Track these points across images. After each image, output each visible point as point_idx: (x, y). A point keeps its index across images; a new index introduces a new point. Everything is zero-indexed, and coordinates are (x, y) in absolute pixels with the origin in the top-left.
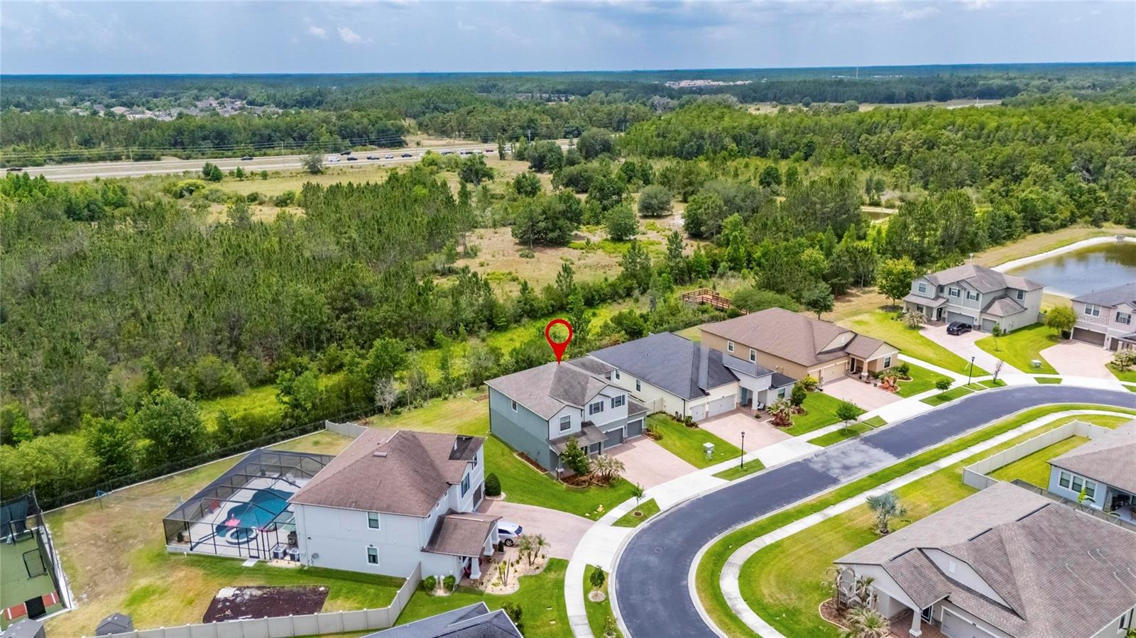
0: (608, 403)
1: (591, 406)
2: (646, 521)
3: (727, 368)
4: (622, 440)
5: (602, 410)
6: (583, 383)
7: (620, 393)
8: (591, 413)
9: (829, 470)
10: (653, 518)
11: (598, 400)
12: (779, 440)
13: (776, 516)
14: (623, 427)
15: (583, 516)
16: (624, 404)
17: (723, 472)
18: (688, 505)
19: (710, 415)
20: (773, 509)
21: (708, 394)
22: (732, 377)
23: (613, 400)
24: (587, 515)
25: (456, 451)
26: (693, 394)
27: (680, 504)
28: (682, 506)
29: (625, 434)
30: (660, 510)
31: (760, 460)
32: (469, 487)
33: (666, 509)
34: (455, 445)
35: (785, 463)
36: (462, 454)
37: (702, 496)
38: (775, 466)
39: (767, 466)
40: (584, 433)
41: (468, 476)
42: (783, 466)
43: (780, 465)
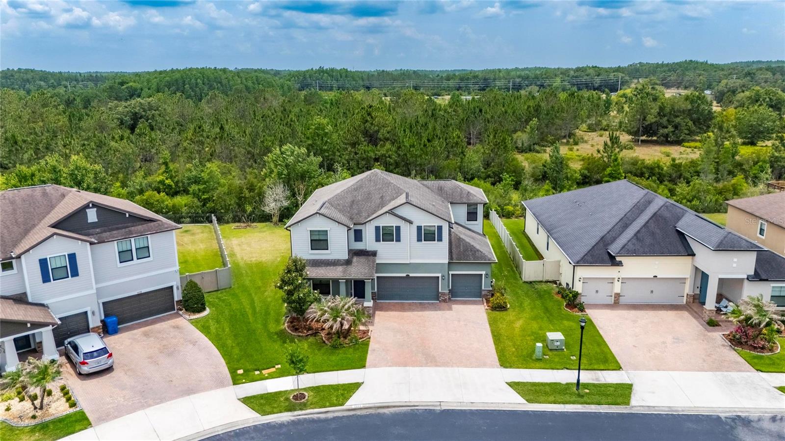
0: (408, 233)
1: (377, 228)
2: (295, 413)
3: (681, 235)
4: (437, 296)
5: (398, 240)
7: (434, 222)
8: (378, 240)
10: (309, 414)
11: (390, 222)
12: (718, 367)
14: (439, 275)
15: (233, 371)
16: (440, 239)
17: (534, 384)
18: (396, 414)
19: (622, 300)
21: (620, 264)
22: (681, 248)
23: (419, 228)
24: (240, 372)
25: (94, 225)
26: (589, 258)
27: (388, 407)
28: (386, 411)
29: (443, 288)
30: (342, 405)
31: (634, 387)
32: (75, 273)
33: (353, 407)
34: (92, 216)
35: (683, 411)
36: (105, 231)
37: (443, 408)
38: (654, 407)
39: (633, 402)
40: (348, 262)
41: (72, 257)
42: (674, 413)
43: (667, 409)
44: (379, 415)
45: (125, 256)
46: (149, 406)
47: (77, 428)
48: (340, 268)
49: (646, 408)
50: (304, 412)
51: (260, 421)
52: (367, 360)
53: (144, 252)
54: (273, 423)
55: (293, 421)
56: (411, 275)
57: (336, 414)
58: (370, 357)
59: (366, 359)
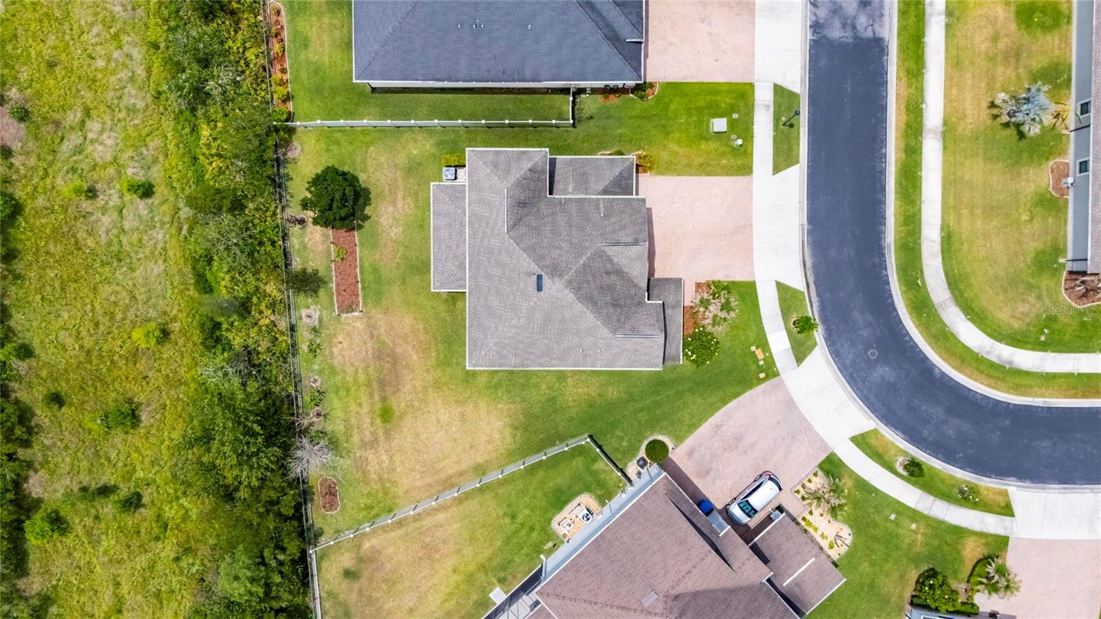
6: (609, 266)
9: (854, 27)
13: (899, 184)
15: (761, 381)
17: (777, 154)
18: (814, 255)
20: (883, 172)
24: (762, 375)
27: (805, 262)
28: (809, 262)
30: (802, 291)
31: (779, 83)
33: (805, 285)
35: (805, 61)
37: (806, 222)
38: (801, 78)
39: (797, 90)
42: (808, 68)
43: (803, 71)
46: (809, 424)
47: (836, 459)
49: (803, 84)
51: (822, 346)
52: (744, 280)
57: (814, 294)
58: (740, 277)
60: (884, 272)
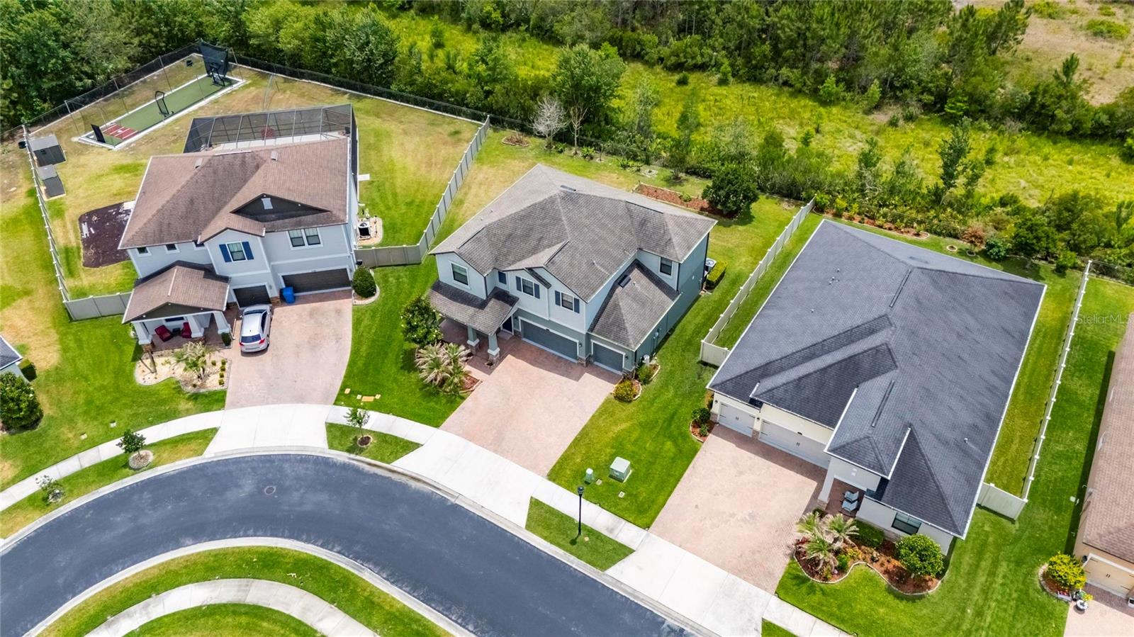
0: (547, 294)
1: (518, 279)
2: (352, 456)
4: (577, 357)
5: (538, 296)
7: (571, 293)
8: (518, 289)
10: (361, 461)
11: (529, 278)
12: (744, 569)
14: (577, 341)
15: (344, 387)
16: (577, 311)
17: (552, 512)
21: (758, 406)
23: (557, 294)
24: (347, 391)
25: (270, 212)
26: (730, 386)
27: (418, 480)
28: (413, 484)
29: (581, 353)
30: (389, 463)
31: (632, 556)
32: (250, 257)
33: (395, 469)
34: (267, 204)
35: (642, 600)
36: (279, 219)
37: (458, 502)
38: (622, 583)
39: (612, 571)
40: (482, 305)
41: (246, 245)
42: (631, 599)
43: (630, 590)
44: (404, 487)
45: (296, 242)
46: (268, 403)
47: (215, 407)
48: (471, 310)
49: (614, 581)
50: (358, 457)
51: (324, 453)
52: (448, 420)
53: (314, 240)
54: (330, 460)
55: (344, 464)
56: (551, 330)
57: (379, 471)
58: (454, 417)
59: (447, 418)
60: (338, 548)
